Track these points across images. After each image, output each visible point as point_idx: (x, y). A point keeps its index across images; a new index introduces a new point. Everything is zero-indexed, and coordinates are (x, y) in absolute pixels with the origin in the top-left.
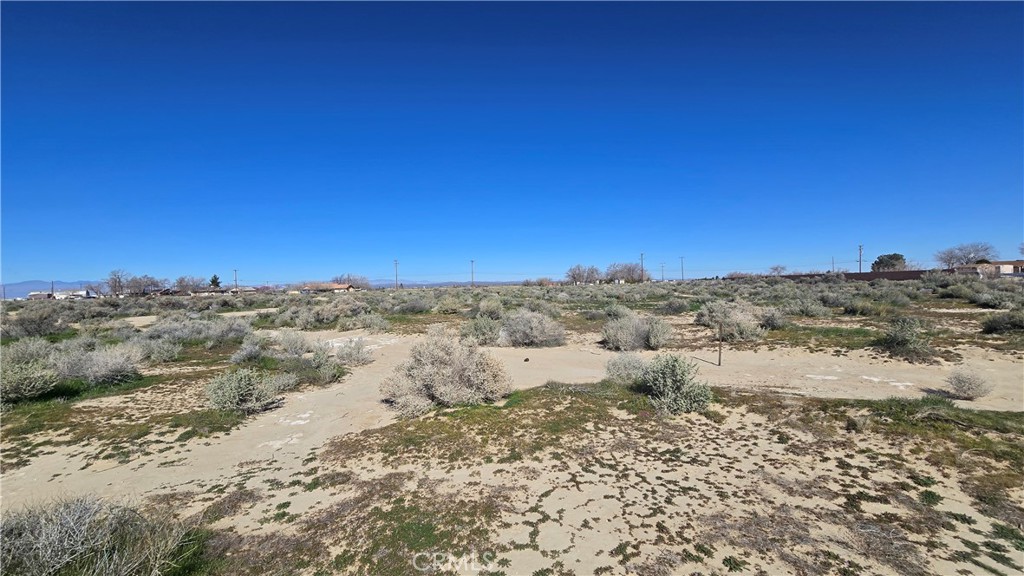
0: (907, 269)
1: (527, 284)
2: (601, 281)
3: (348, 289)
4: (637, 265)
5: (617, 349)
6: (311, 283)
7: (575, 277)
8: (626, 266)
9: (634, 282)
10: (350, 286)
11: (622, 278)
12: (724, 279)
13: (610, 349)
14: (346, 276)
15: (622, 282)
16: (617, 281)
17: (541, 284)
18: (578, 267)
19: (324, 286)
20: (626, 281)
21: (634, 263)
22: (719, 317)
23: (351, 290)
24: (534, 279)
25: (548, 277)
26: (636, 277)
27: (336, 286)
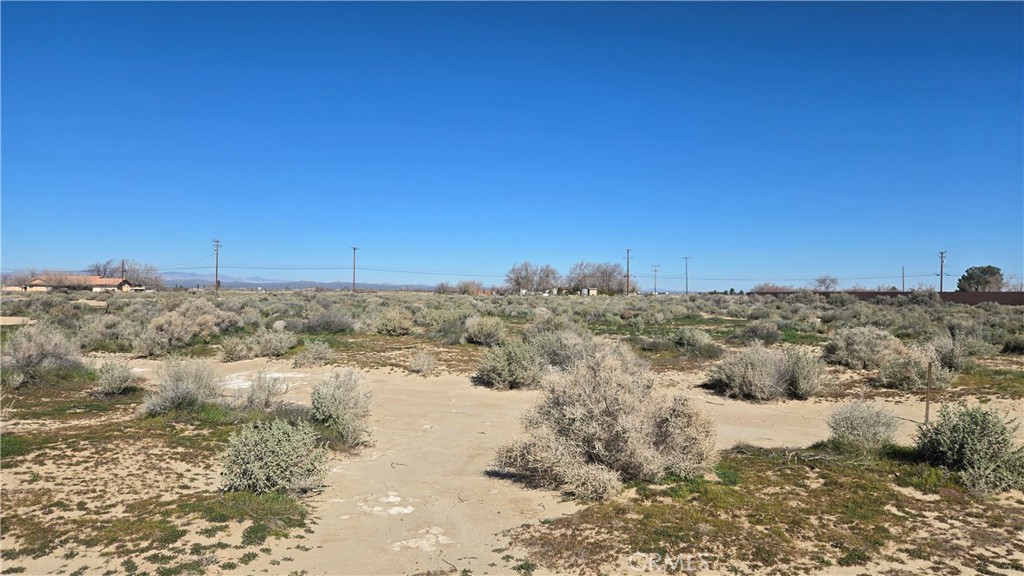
0: (1004, 290)
1: (442, 290)
2: (560, 291)
3: (120, 287)
4: (617, 266)
5: (749, 397)
6: (47, 273)
7: (519, 281)
8: (599, 267)
9: (611, 293)
10: (125, 282)
11: (594, 286)
12: (748, 294)
13: (733, 397)
14: (116, 264)
15: (594, 292)
16: (585, 291)
17: (464, 291)
18: (526, 266)
19: (74, 280)
20: (600, 292)
21: (612, 263)
22: (863, 350)
23: (126, 288)
24: (454, 282)
25: (477, 280)
26: (614, 285)
27: (98, 280)
